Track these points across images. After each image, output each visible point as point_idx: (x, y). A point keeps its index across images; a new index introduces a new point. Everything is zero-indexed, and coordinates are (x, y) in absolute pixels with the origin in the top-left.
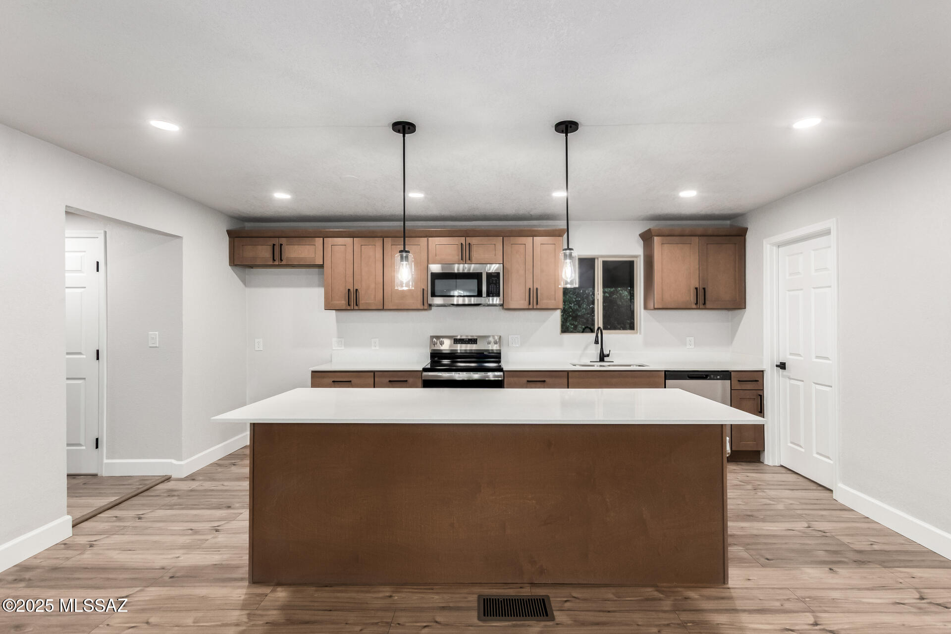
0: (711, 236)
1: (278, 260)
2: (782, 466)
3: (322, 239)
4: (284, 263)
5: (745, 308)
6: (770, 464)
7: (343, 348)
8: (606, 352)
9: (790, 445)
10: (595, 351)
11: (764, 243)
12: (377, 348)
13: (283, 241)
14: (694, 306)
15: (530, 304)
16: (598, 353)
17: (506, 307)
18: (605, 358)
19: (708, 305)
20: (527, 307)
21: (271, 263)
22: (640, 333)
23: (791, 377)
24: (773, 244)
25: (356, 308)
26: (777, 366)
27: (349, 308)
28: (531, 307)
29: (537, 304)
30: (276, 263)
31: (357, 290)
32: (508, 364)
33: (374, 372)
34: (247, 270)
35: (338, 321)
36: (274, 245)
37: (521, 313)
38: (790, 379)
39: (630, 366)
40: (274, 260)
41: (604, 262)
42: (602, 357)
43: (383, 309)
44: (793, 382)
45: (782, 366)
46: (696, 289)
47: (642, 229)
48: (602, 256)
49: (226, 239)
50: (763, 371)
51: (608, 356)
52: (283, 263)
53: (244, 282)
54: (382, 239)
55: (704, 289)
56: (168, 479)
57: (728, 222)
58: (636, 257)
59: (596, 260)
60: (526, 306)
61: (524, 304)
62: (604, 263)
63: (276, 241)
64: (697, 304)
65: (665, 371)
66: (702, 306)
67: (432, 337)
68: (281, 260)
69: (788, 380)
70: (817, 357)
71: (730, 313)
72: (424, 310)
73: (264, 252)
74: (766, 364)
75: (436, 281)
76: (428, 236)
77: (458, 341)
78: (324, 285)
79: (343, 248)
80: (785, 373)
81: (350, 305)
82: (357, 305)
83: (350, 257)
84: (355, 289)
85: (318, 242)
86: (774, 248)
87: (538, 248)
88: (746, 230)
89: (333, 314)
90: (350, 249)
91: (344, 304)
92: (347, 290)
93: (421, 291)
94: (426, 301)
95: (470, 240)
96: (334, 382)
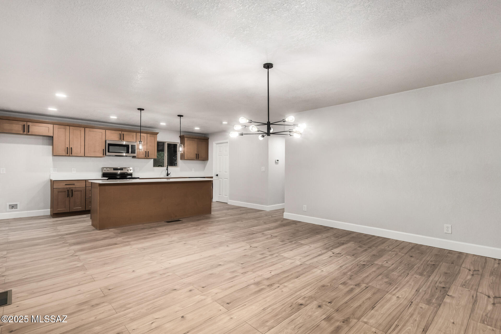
0: (200, 139)
2: (217, 201)
3: (53, 125)
5: (208, 160)
6: (214, 201)
7: (56, 172)
9: (219, 195)
13: (30, 123)
14: (196, 159)
19: (199, 159)
21: (22, 133)
24: (215, 143)
26: (216, 175)
27: (67, 155)
28: (146, 157)
29: (148, 157)
30: (25, 133)
32: (133, 176)
35: (53, 160)
36: (24, 125)
37: (139, 160)
41: (168, 144)
44: (219, 179)
45: (217, 175)
46: (196, 154)
47: (180, 135)
48: (167, 142)
50: (212, 177)
51: (170, 174)
52: (30, 133)
54: (84, 128)
55: (198, 154)
57: (204, 135)
58: (178, 143)
59: (165, 143)
61: (143, 156)
63: (26, 123)
64: (196, 158)
65: (189, 177)
66: (197, 159)
67: (104, 168)
68: (28, 132)
70: (225, 172)
71: (204, 162)
73: (18, 127)
74: (213, 175)
75: (110, 147)
76: (106, 129)
77: (115, 169)
78: (52, 145)
79: (64, 130)
80: (218, 177)
81: (67, 154)
82: (71, 154)
83: (68, 134)
84: (70, 147)
85: (51, 126)
86: (216, 144)
87: (149, 138)
88: (209, 138)
89: (51, 157)
90: (68, 131)
91: (64, 153)
92: (66, 147)
93: (103, 150)
94: (105, 154)
95: (123, 133)
96: (66, 184)
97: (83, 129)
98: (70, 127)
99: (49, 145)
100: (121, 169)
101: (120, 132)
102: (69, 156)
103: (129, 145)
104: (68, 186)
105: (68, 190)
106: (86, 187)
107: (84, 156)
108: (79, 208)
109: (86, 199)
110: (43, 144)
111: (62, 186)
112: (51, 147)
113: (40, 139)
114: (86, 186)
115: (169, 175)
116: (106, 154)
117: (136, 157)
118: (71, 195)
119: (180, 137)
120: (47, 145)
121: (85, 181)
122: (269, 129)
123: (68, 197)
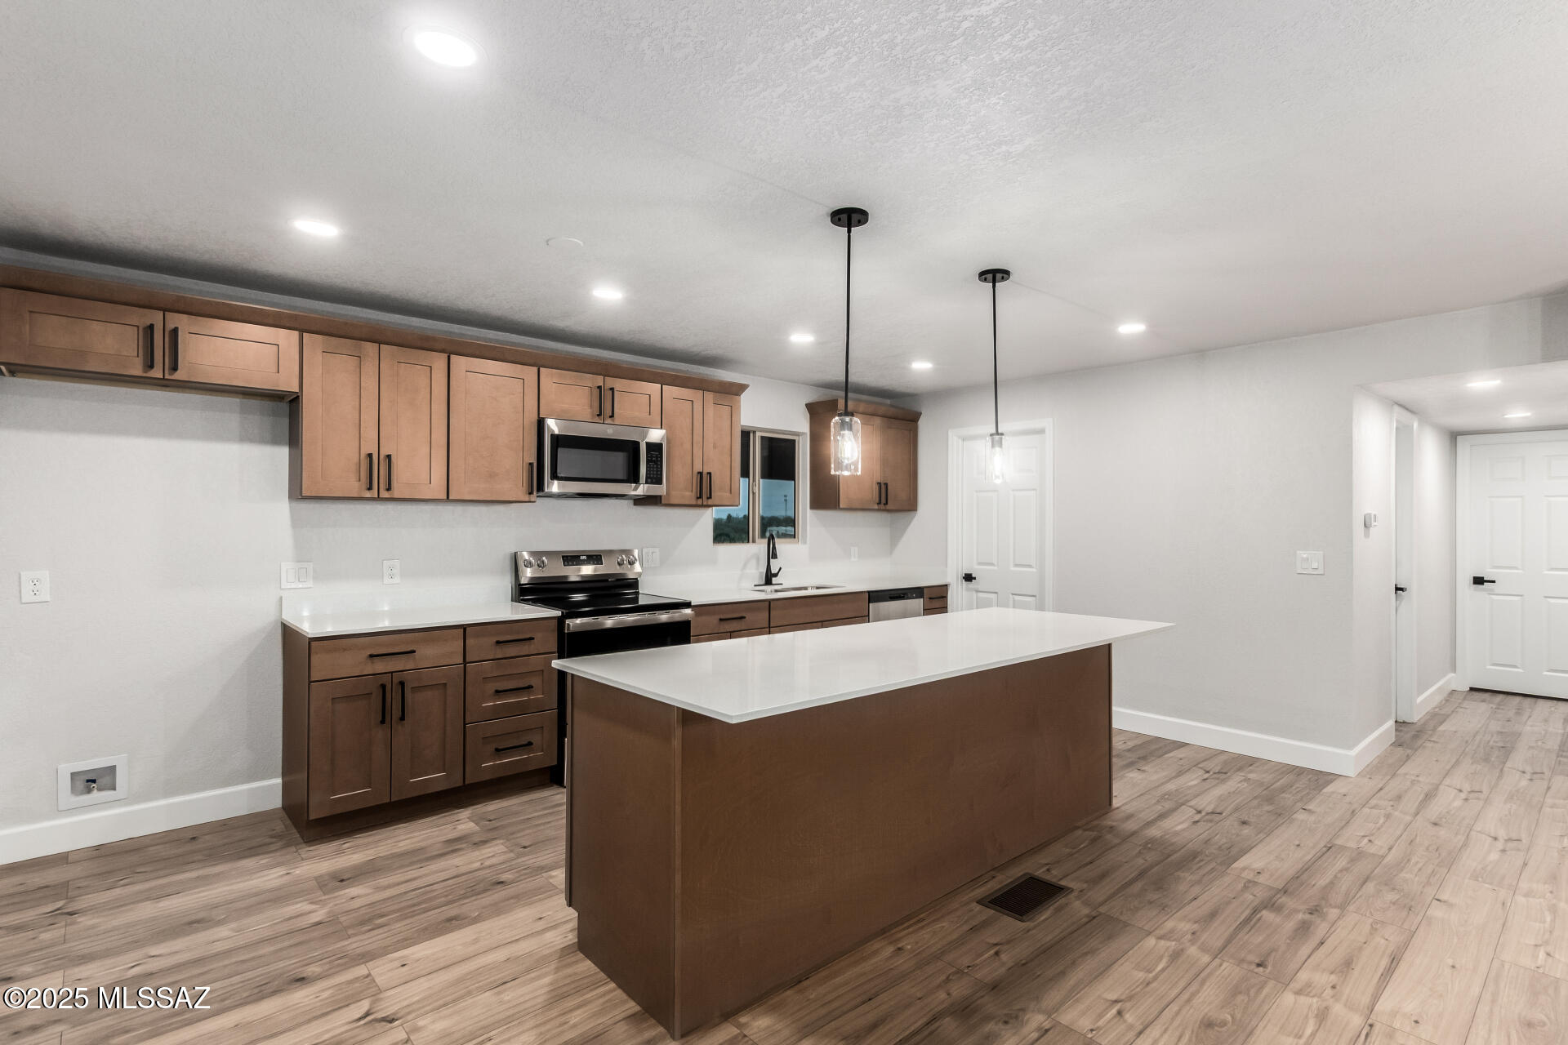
0: (892, 418)
1: (161, 368)
3: (294, 334)
4: (180, 375)
5: (916, 510)
7: (310, 584)
8: (774, 571)
10: (757, 572)
11: (950, 434)
12: (397, 580)
13: (179, 322)
14: (876, 507)
15: (699, 497)
16: (761, 573)
17: (667, 502)
18: (773, 579)
19: (889, 507)
20: (694, 503)
22: (805, 542)
23: (980, 589)
25: (384, 494)
26: (975, 578)
27: (368, 494)
28: (700, 501)
29: (709, 497)
30: (157, 373)
31: (389, 457)
33: (464, 628)
35: (296, 523)
36: (150, 328)
37: (661, 512)
38: (977, 591)
39: (806, 588)
40: (148, 366)
42: (769, 578)
43: (447, 500)
44: (980, 595)
45: (969, 578)
46: (879, 484)
47: (812, 396)
48: (761, 430)
50: (946, 585)
51: (776, 575)
52: (178, 376)
54: (444, 357)
55: (887, 485)
58: (797, 434)
59: (751, 435)
60: (693, 500)
61: (689, 496)
62: (762, 440)
63: (154, 317)
64: (879, 503)
65: (869, 592)
66: (883, 507)
68: (173, 368)
69: (974, 594)
70: (1016, 565)
71: (902, 516)
72: (529, 502)
73: (111, 339)
74: (950, 577)
75: (562, 453)
76: (538, 362)
77: (571, 559)
78: (294, 440)
79: (351, 362)
80: (972, 585)
81: (370, 488)
82: (389, 489)
83: (370, 383)
84: (384, 452)
85: (287, 339)
86: (960, 441)
87: (711, 410)
88: (921, 413)
89: (282, 508)
90: (370, 368)
91: (354, 487)
92: (363, 456)
93: (526, 467)
94: (536, 486)
95: (611, 382)
96: (371, 656)
97: (439, 361)
98: (381, 345)
99: (275, 441)
100: (595, 558)
101: (599, 381)
102: (379, 499)
103: (638, 443)
104: (380, 666)
105: (383, 687)
106: (465, 662)
107: (445, 498)
108: (435, 778)
109: (465, 724)
110: (245, 438)
111: (352, 664)
112: (283, 453)
113: (229, 412)
114: (467, 660)
115: (774, 580)
116: (540, 487)
117: (663, 502)
118: (397, 713)
119: (811, 407)
120: (262, 441)
121: (462, 630)
123: (383, 722)
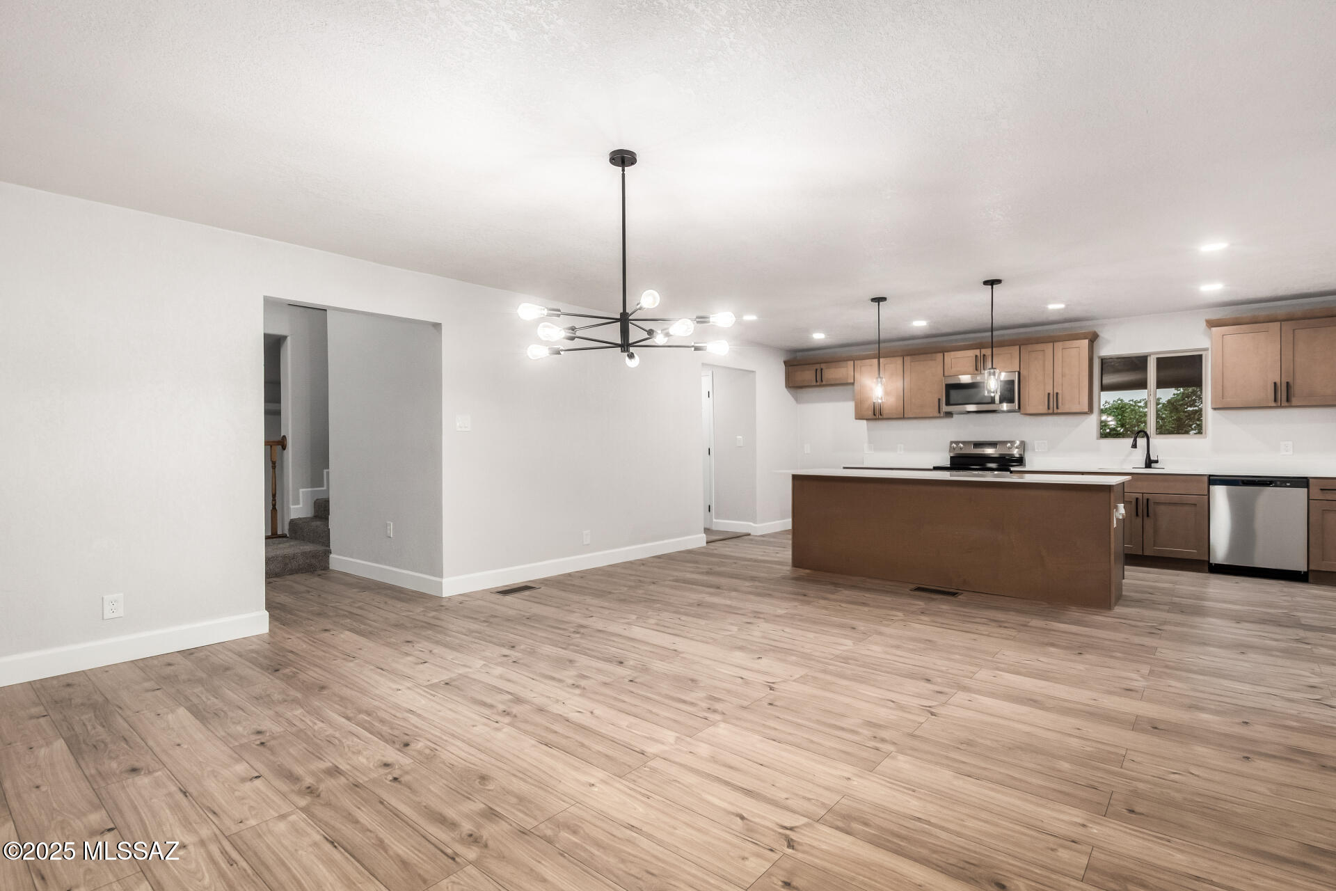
0: (1302, 319)
1: (820, 382)
3: (852, 362)
4: (824, 383)
7: (873, 452)
8: (1153, 458)
12: (903, 452)
13: (823, 366)
14: (1272, 405)
15: (1049, 408)
16: (1143, 459)
17: (1024, 413)
18: (1152, 464)
19: (1295, 403)
20: (1047, 412)
21: (815, 384)
22: (1206, 437)
25: (881, 419)
27: (875, 418)
28: (1051, 411)
29: (1057, 408)
30: (818, 384)
34: (799, 391)
35: (868, 429)
36: (816, 370)
37: (1044, 418)
40: (816, 381)
42: (1149, 463)
43: (903, 418)
46: (1275, 383)
48: (1156, 354)
49: (783, 366)
53: (796, 400)
54: (902, 357)
55: (1289, 383)
56: (749, 535)
58: (1206, 350)
59: (1149, 358)
60: (1044, 410)
61: (1042, 409)
62: (1159, 360)
63: (818, 366)
64: (1275, 402)
65: (1210, 476)
66: (1283, 404)
67: (952, 442)
68: (822, 381)
72: (940, 417)
73: (808, 375)
75: (953, 392)
77: (978, 445)
79: (869, 368)
81: (875, 415)
82: (881, 415)
87: (1060, 354)
90: (875, 368)
91: (870, 415)
92: (872, 403)
93: (937, 401)
94: (941, 409)
95: (984, 351)
97: (899, 361)
100: (993, 445)
101: (977, 352)
122: (625, 332)
